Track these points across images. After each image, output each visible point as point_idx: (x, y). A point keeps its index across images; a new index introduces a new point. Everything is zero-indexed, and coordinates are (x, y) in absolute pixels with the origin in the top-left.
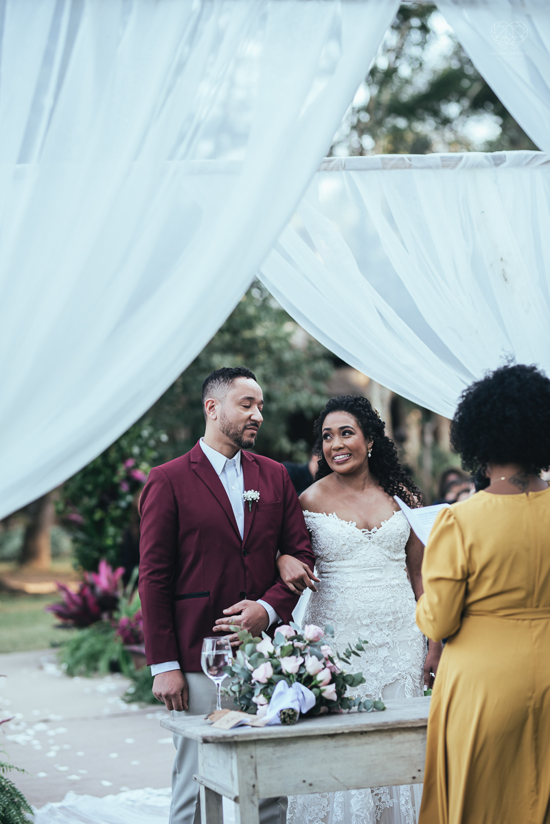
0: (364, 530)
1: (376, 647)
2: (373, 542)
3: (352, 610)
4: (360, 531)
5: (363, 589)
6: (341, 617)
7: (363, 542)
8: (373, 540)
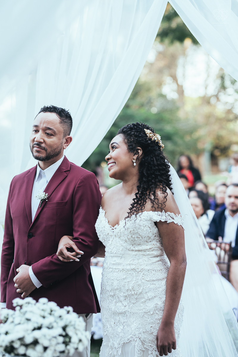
7: (110, 235)
8: (115, 234)
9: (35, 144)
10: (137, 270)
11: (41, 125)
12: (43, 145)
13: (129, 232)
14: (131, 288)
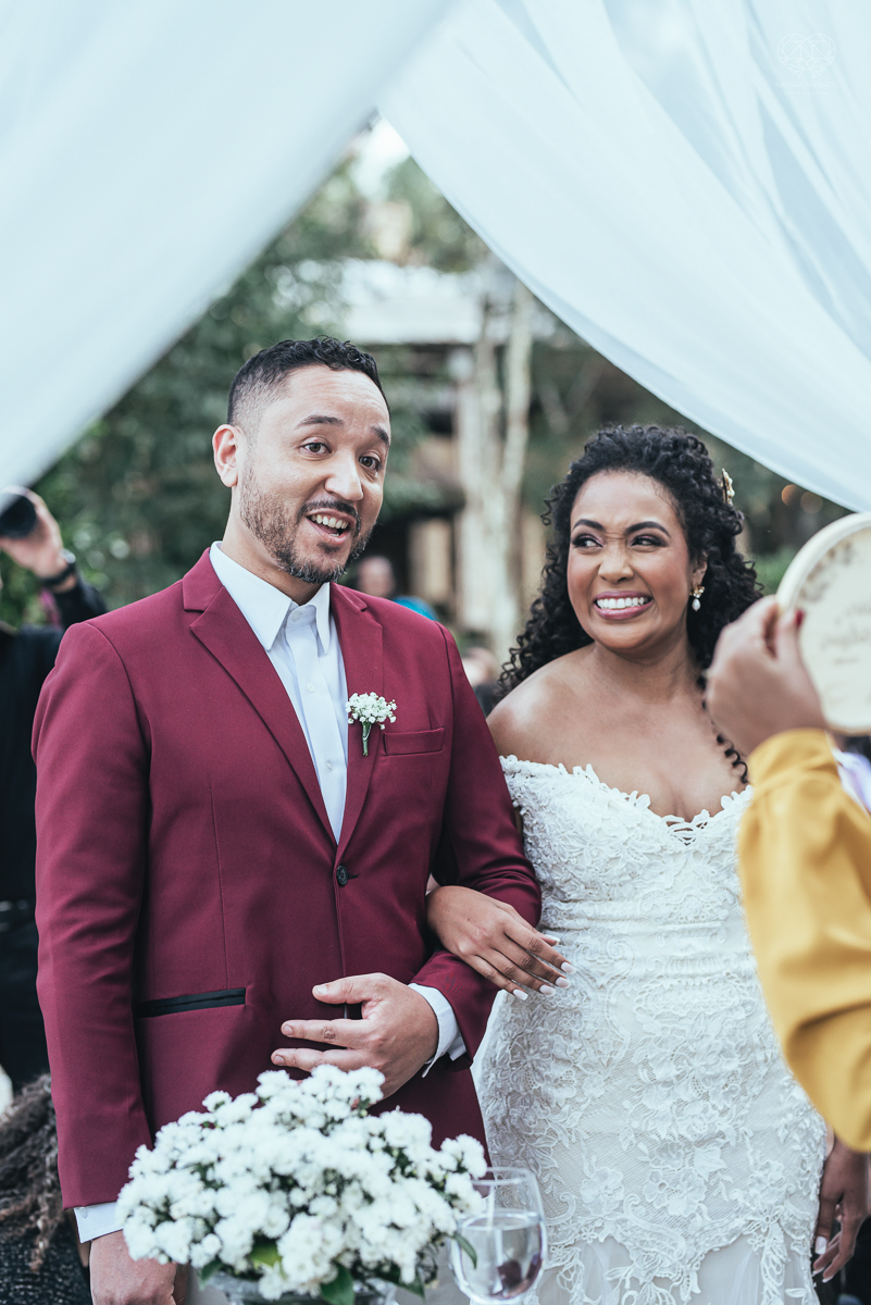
0: (671, 818)
1: (689, 1144)
2: (696, 853)
3: (627, 1041)
4: (660, 821)
5: (662, 982)
6: (595, 1059)
8: (696, 847)
11: (354, 420)
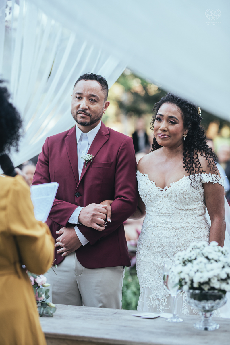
4: (157, 188)
5: (158, 228)
7: (158, 196)
8: (164, 195)
9: (80, 111)
10: (187, 228)
11: (85, 92)
12: (88, 111)
13: (182, 193)
14: (181, 244)
